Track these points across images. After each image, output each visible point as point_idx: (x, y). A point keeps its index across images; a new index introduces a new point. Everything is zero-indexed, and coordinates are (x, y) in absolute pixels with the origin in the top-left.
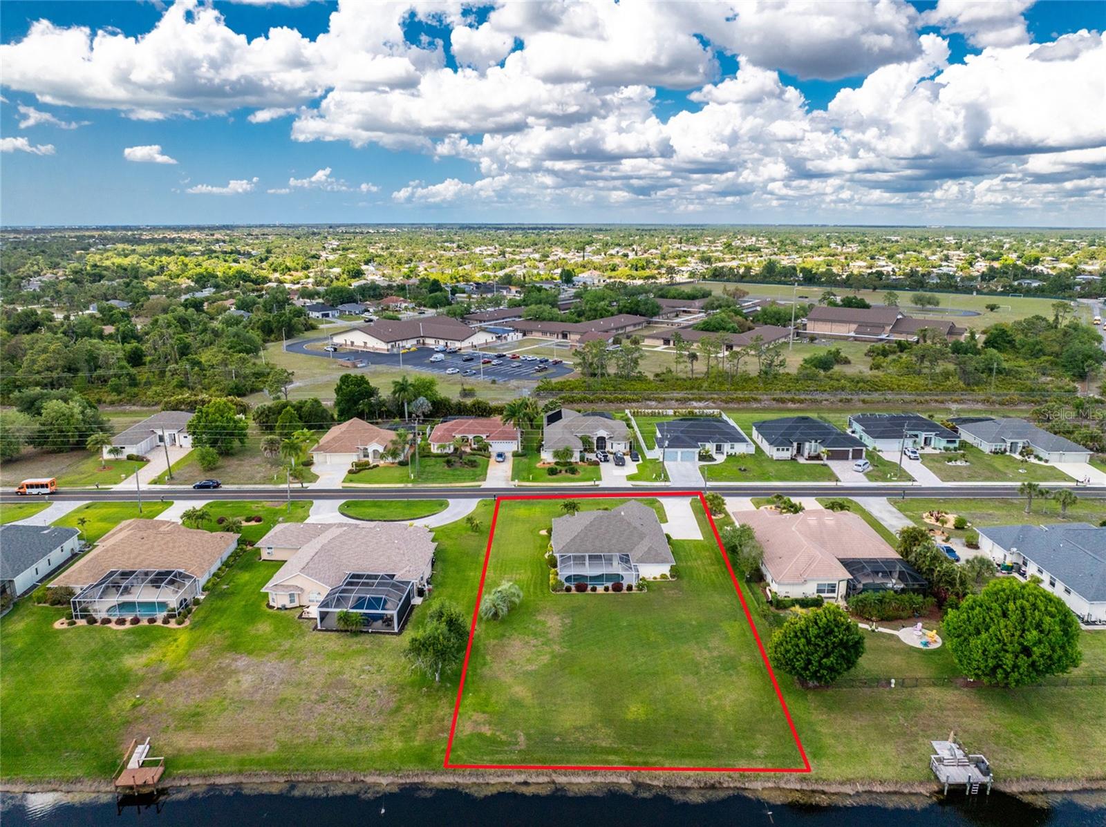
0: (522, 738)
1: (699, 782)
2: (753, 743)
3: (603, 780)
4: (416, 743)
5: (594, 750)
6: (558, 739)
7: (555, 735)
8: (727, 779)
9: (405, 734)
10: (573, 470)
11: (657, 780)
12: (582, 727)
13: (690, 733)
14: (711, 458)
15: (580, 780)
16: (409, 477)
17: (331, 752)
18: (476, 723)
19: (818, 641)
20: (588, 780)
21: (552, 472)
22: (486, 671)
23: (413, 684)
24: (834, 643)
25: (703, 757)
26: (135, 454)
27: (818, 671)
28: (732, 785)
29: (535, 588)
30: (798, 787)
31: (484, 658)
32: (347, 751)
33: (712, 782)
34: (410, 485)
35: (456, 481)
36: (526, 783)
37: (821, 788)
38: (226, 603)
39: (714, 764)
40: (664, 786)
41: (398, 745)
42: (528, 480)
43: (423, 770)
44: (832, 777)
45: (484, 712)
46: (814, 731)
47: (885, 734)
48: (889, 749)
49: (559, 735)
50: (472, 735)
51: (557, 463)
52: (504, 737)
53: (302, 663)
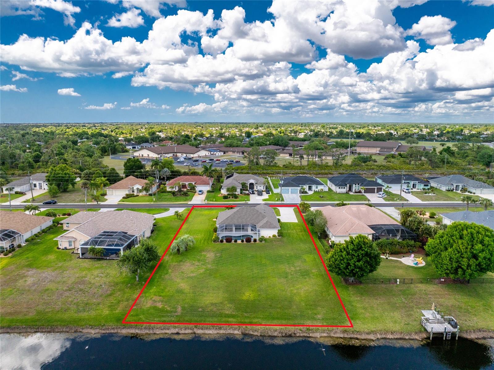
0: (179, 309)
1: (282, 333)
2: (315, 312)
3: (224, 332)
4: (117, 311)
5: (221, 315)
6: (200, 310)
7: (199, 308)
8: (299, 331)
9: (112, 307)
10: (236, 197)
11: (257, 331)
12: (216, 304)
13: (279, 306)
14: (306, 192)
15: (211, 332)
16: (153, 200)
17: (66, 316)
18: (155, 301)
19: (353, 253)
20: (215, 332)
21: (225, 197)
22: (167, 276)
23: (123, 283)
24: (362, 254)
25: (285, 319)
26: (19, 191)
27: (353, 270)
28: (301, 335)
29: (204, 241)
30: (342, 336)
31: (168, 271)
32: (75, 316)
33: (290, 333)
34: (152, 203)
35: (176, 201)
36: (178, 334)
37: (355, 336)
38: (35, 247)
39: (291, 322)
40: (261, 336)
41: (106, 312)
42: (213, 201)
43: (117, 326)
44: (362, 330)
45: (160, 296)
46: (353, 305)
47: (394, 307)
48: (397, 315)
49: (201, 307)
50: (150, 307)
51: (228, 194)
52: (168, 309)
53: (65, 272)
